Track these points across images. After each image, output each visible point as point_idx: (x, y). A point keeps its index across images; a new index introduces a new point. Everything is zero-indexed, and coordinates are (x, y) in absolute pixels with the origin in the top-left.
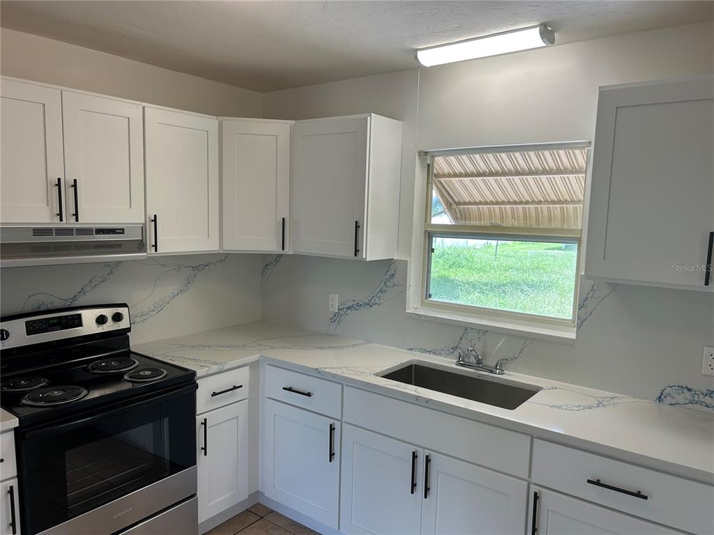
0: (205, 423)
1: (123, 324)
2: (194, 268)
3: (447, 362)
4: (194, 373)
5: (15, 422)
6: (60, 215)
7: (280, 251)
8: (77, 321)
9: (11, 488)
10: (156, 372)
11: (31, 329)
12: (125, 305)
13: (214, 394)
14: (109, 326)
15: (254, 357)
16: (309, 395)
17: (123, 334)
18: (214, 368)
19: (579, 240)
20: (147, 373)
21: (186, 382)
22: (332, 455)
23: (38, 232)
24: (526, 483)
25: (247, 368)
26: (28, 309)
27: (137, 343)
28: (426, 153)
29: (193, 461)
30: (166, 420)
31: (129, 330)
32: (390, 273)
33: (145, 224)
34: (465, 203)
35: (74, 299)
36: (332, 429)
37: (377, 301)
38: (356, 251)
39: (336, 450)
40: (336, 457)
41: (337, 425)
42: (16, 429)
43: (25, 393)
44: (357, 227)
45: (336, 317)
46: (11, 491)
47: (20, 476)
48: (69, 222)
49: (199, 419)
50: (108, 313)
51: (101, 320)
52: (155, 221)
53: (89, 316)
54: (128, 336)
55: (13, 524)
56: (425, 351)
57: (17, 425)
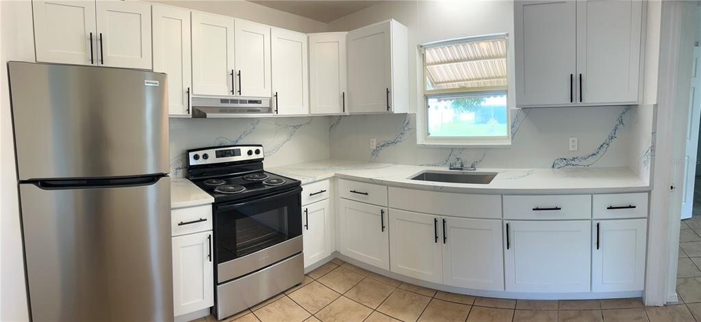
0: (306, 211)
1: (260, 156)
2: (295, 127)
3: (445, 169)
4: (300, 182)
5: (212, 200)
6: (233, 91)
7: (342, 113)
8: (238, 153)
9: (210, 236)
10: (279, 181)
11: (219, 155)
12: (261, 146)
13: (311, 195)
14: (254, 156)
15: (332, 174)
16: (366, 194)
17: (259, 162)
18: (310, 180)
19: (506, 92)
20: (275, 181)
21: (296, 187)
22: (383, 227)
23: (223, 101)
24: (501, 221)
25: (328, 180)
26: (216, 145)
27: (267, 166)
28: (421, 46)
29: (300, 233)
30: (286, 208)
31: (263, 159)
32: (406, 122)
33: (271, 98)
34: (440, 83)
35: (237, 141)
36: (382, 212)
37: (399, 140)
38: (388, 107)
39: (386, 224)
40: (386, 229)
41: (385, 210)
42: (213, 203)
43: (216, 187)
44: (388, 92)
45: (375, 152)
46: (210, 238)
47: (214, 230)
48: (236, 96)
49: (303, 209)
50: (254, 149)
51: (250, 153)
52: (276, 96)
53: (244, 150)
54: (262, 163)
55: (210, 256)
56: (430, 165)
57: (214, 201)
